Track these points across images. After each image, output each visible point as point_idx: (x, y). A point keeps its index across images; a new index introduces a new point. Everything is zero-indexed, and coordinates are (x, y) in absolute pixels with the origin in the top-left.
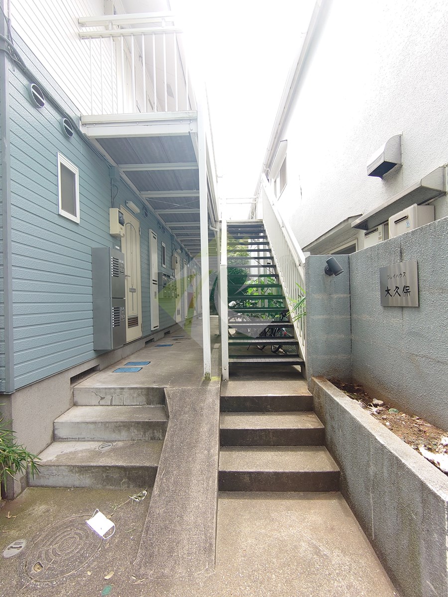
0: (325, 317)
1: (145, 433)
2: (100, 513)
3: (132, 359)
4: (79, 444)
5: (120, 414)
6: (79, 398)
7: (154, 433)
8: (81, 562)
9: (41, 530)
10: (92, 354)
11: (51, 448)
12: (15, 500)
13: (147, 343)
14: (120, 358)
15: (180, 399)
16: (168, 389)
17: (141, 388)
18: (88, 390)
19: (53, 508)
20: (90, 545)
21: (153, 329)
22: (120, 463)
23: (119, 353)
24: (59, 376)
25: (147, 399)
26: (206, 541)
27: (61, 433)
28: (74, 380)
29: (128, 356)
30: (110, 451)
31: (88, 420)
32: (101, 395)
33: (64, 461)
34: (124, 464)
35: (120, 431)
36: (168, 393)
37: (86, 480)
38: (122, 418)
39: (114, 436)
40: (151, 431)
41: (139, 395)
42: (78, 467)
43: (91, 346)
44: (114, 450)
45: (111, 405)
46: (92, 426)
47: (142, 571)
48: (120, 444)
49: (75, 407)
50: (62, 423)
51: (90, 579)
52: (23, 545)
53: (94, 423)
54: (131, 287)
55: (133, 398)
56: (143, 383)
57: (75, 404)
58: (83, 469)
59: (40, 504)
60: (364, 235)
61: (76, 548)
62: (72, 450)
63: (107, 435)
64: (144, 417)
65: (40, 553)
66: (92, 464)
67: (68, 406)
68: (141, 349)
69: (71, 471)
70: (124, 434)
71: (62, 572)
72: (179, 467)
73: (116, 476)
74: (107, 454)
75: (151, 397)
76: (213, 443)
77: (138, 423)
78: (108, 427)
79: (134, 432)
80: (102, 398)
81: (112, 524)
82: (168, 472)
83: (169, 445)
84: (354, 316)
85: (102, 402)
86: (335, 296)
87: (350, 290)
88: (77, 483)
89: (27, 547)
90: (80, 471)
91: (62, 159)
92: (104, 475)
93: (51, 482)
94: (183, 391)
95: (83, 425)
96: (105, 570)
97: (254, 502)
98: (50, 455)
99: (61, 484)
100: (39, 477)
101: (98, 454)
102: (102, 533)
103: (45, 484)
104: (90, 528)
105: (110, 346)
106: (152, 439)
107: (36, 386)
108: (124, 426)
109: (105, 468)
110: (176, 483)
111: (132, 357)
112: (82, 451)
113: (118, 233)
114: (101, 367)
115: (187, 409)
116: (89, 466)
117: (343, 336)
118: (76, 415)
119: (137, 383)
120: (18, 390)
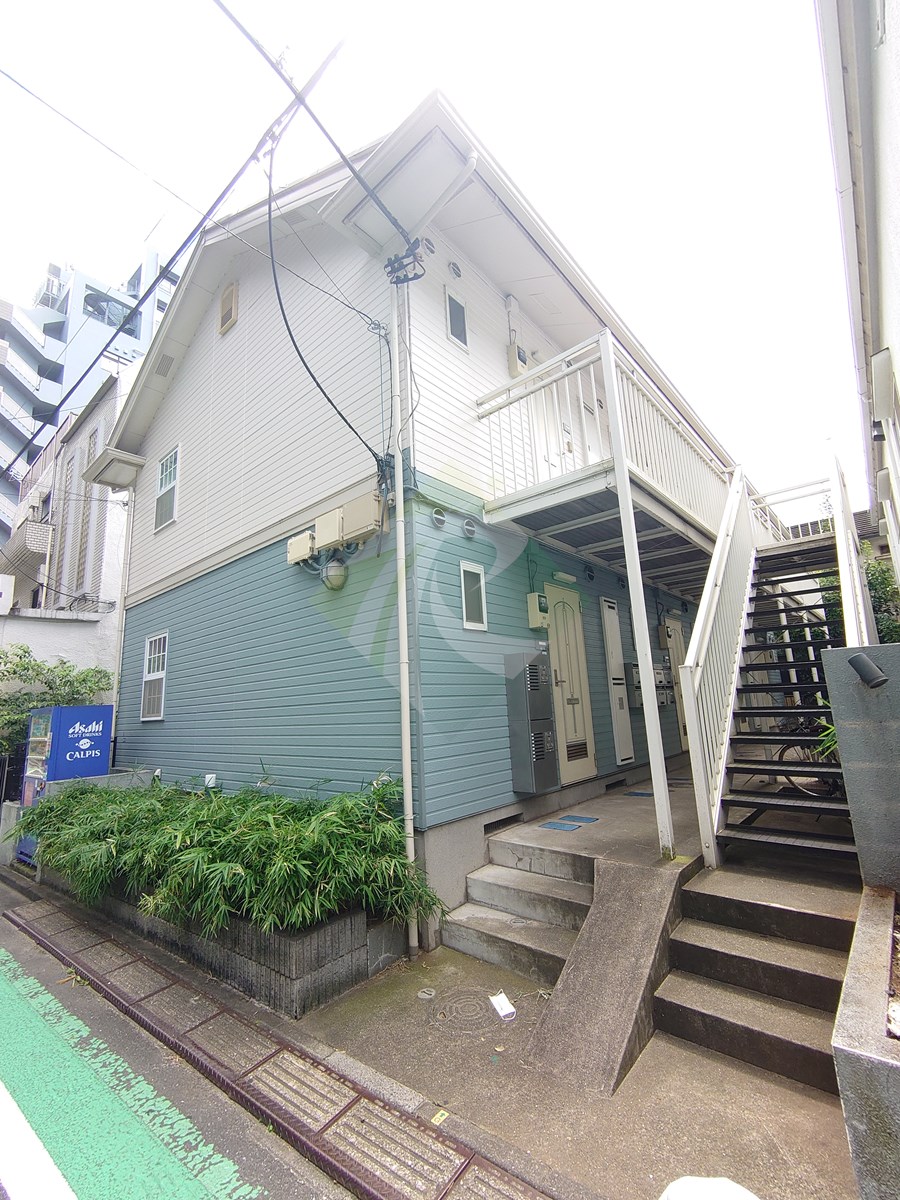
1: (564, 916)
2: (503, 994)
3: (575, 812)
4: (491, 911)
5: (536, 884)
6: (495, 854)
7: (575, 920)
8: (478, 1028)
9: (448, 988)
10: (510, 797)
11: (463, 907)
12: (430, 954)
13: (608, 787)
14: (557, 808)
15: (614, 879)
16: (601, 861)
17: (565, 854)
18: (504, 845)
19: (461, 974)
20: (489, 1018)
21: (619, 763)
22: (528, 945)
23: (554, 800)
24: (470, 820)
25: (574, 872)
26: (608, 1063)
27: (475, 893)
28: (489, 828)
29: (571, 806)
30: (522, 929)
31: (500, 883)
32: (520, 853)
33: (473, 924)
34: (533, 947)
35: (534, 906)
36: (598, 866)
37: (494, 955)
38: (537, 890)
39: (528, 912)
40: (571, 916)
41: (563, 863)
42: (486, 935)
43: (509, 785)
44: (526, 928)
45: (530, 872)
46: (504, 891)
47: (531, 1059)
48: (535, 924)
49: (490, 866)
50: (475, 880)
51: (483, 1044)
52: (433, 994)
53: (507, 888)
54: (570, 697)
55: (556, 866)
56: (570, 847)
57: (491, 862)
58: (492, 940)
59: (451, 965)
61: (476, 1015)
62: (484, 916)
63: (521, 909)
64: (564, 894)
65: (446, 1006)
66: (499, 936)
67: (483, 863)
68: (597, 797)
69: (479, 938)
70: (539, 913)
71: (461, 1028)
72: (593, 966)
73: (525, 960)
74: (517, 931)
75: (579, 870)
76: (646, 951)
77: (556, 900)
78: (521, 897)
79: (552, 912)
80: (520, 860)
81: (513, 1009)
82: (576, 969)
83: (586, 936)
85: (520, 866)
86: (894, 725)
88: (485, 956)
89: (436, 996)
90: (487, 942)
91: (466, 566)
92: (512, 954)
93: (461, 945)
94: (620, 869)
95: (496, 888)
96: (498, 1044)
97: (705, 1061)
98: (462, 915)
99: (471, 953)
100: (450, 937)
101: (508, 927)
102: (502, 1013)
103: (457, 947)
104: (492, 1005)
105: (533, 790)
106: (573, 928)
107: (447, 827)
108: (540, 900)
109: (513, 946)
110: (584, 984)
111: (577, 807)
112: (492, 920)
113: (539, 625)
114: (526, 817)
115: (619, 895)
116: (496, 938)
118: (489, 874)
119: (562, 846)
120: (431, 828)
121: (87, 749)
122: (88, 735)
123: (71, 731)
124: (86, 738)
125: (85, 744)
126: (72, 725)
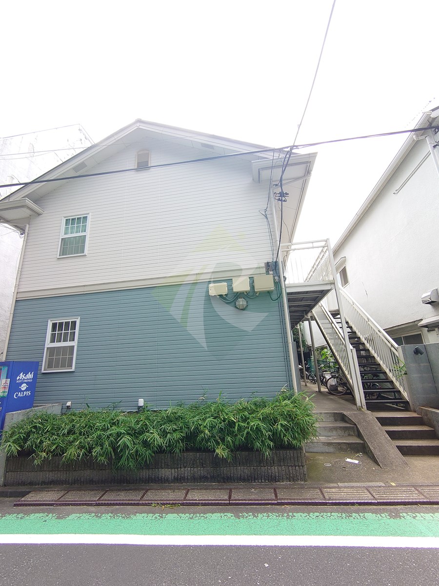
0: (419, 375)
1: (345, 432)
7: (349, 432)
16: (346, 413)
17: (331, 413)
25: (334, 419)
34: (347, 442)
35: (332, 431)
37: (331, 449)
39: (329, 434)
40: (347, 431)
41: (330, 416)
42: (326, 443)
48: (335, 437)
55: (327, 418)
56: (328, 411)
58: (329, 444)
60: (427, 331)
70: (335, 433)
73: (345, 447)
75: (336, 418)
77: (341, 427)
79: (340, 432)
83: (365, 434)
84: (435, 375)
86: (422, 365)
87: (429, 361)
88: (327, 451)
92: (339, 447)
93: (315, 450)
99: (320, 451)
103: (311, 451)
106: (349, 435)
108: (334, 429)
109: (339, 444)
117: (430, 385)
119: (325, 411)
121: (24, 391)
122: (26, 381)
123: (18, 378)
124: (25, 383)
125: (24, 387)
126: (18, 375)
